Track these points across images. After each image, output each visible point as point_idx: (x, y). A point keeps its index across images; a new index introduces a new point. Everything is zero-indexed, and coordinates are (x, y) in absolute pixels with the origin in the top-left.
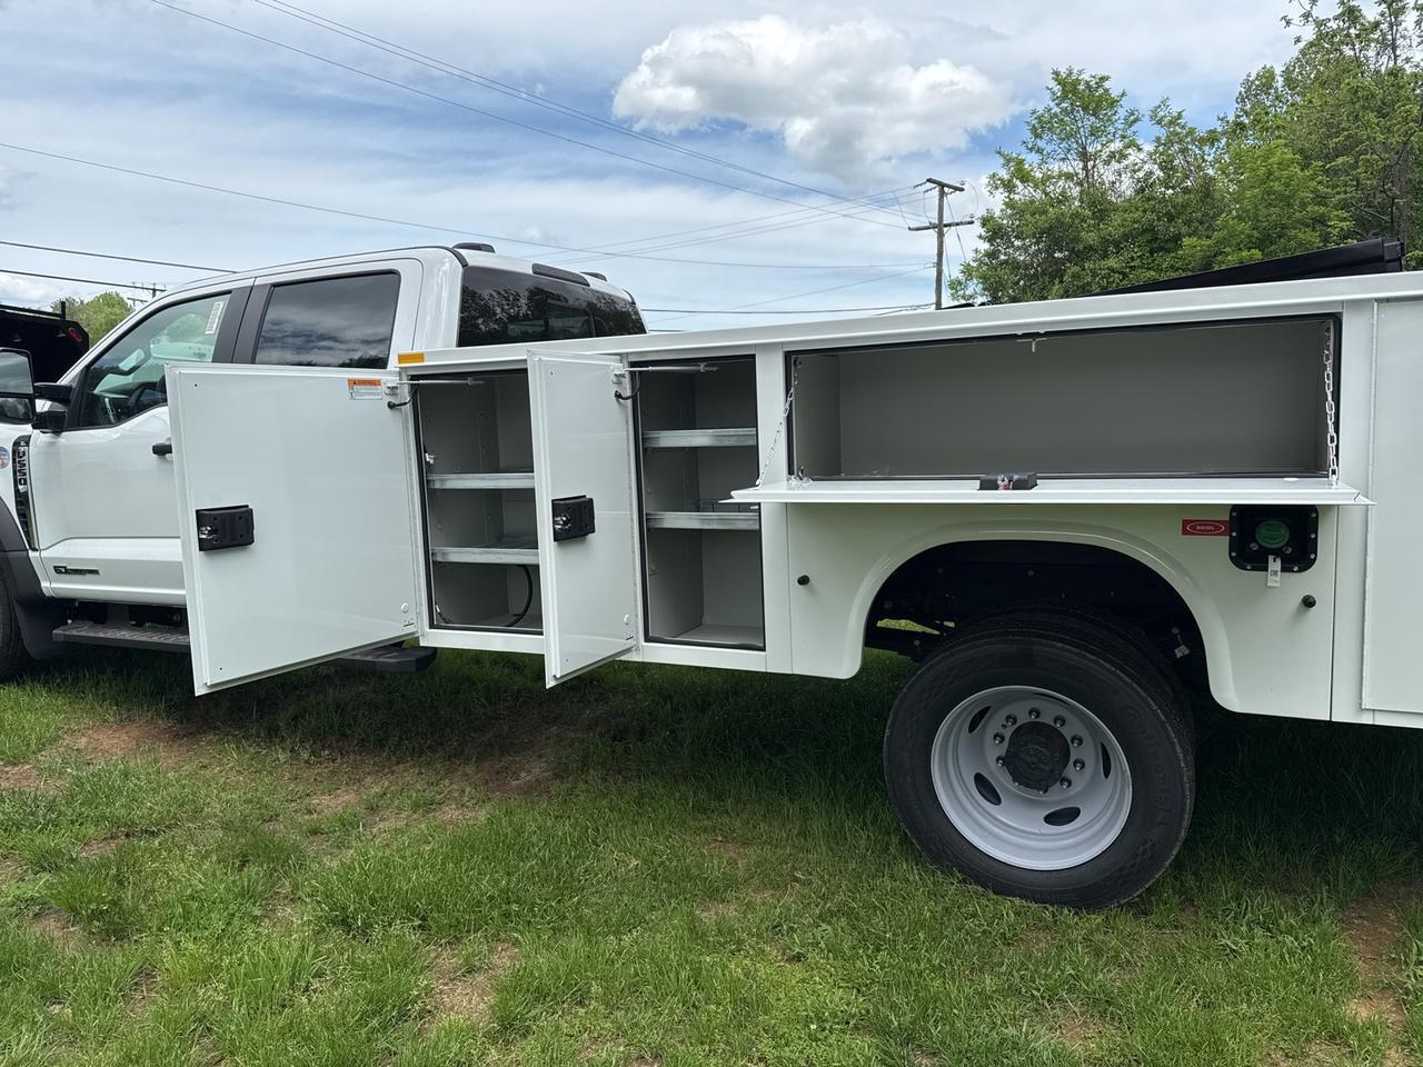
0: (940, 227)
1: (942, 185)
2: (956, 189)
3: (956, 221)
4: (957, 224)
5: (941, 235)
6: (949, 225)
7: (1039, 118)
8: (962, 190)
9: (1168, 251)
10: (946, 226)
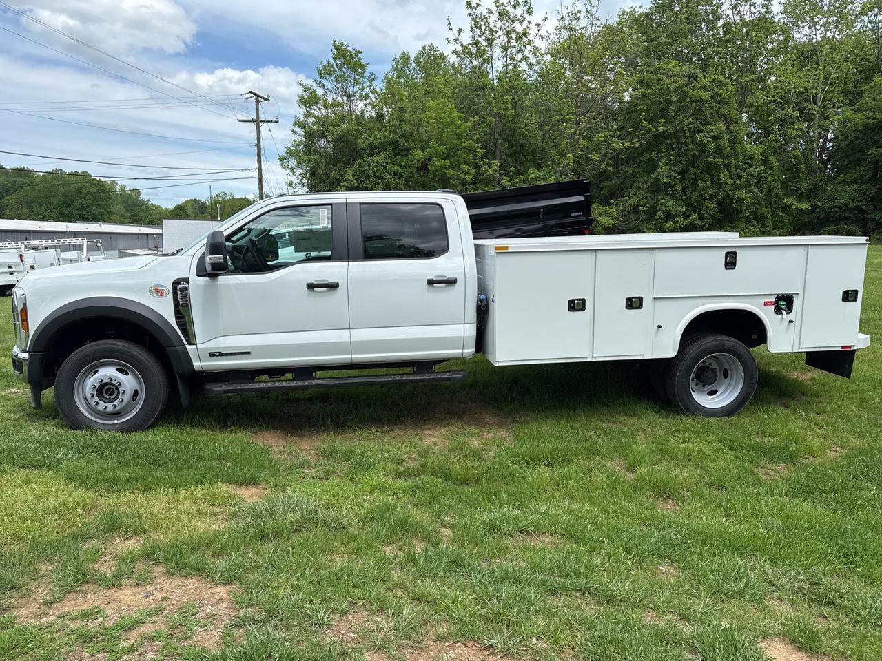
0: (258, 122)
1: (257, 96)
2: (265, 99)
3: (268, 119)
4: (269, 121)
5: (258, 127)
6: (263, 121)
7: (324, 67)
8: (268, 100)
9: (403, 156)
10: (261, 121)
